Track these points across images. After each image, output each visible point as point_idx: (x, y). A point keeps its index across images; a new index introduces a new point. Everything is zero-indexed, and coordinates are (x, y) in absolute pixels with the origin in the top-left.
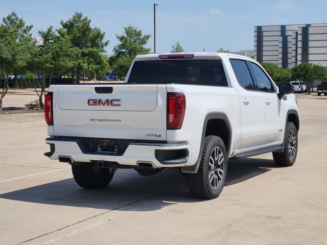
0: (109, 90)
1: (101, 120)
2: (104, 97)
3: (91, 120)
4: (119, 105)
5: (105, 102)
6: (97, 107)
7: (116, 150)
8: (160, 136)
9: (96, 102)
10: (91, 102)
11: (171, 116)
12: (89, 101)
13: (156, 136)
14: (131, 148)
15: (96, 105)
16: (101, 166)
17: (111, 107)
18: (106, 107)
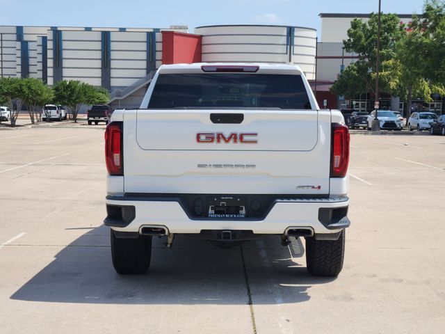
0: (238, 119)
1: (219, 166)
2: (227, 129)
3: (200, 166)
4: (255, 142)
5: (230, 138)
6: (214, 145)
7: (243, 212)
8: (319, 187)
9: (210, 138)
10: (203, 138)
11: (337, 158)
12: (198, 136)
13: (313, 187)
14: (279, 208)
15: (212, 141)
16: (229, 238)
17: (239, 145)
18: (231, 145)
